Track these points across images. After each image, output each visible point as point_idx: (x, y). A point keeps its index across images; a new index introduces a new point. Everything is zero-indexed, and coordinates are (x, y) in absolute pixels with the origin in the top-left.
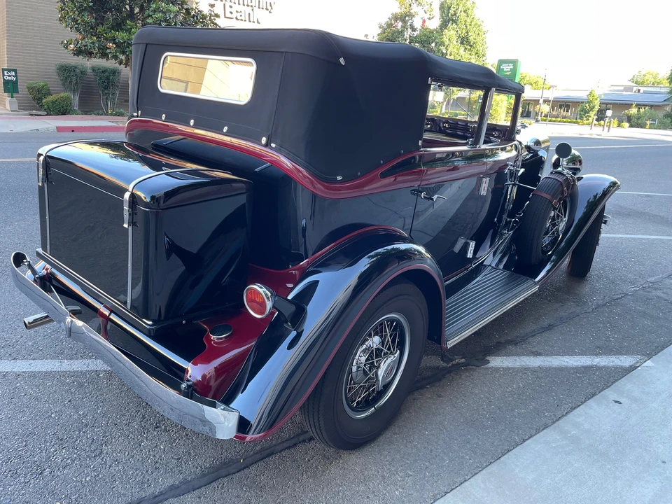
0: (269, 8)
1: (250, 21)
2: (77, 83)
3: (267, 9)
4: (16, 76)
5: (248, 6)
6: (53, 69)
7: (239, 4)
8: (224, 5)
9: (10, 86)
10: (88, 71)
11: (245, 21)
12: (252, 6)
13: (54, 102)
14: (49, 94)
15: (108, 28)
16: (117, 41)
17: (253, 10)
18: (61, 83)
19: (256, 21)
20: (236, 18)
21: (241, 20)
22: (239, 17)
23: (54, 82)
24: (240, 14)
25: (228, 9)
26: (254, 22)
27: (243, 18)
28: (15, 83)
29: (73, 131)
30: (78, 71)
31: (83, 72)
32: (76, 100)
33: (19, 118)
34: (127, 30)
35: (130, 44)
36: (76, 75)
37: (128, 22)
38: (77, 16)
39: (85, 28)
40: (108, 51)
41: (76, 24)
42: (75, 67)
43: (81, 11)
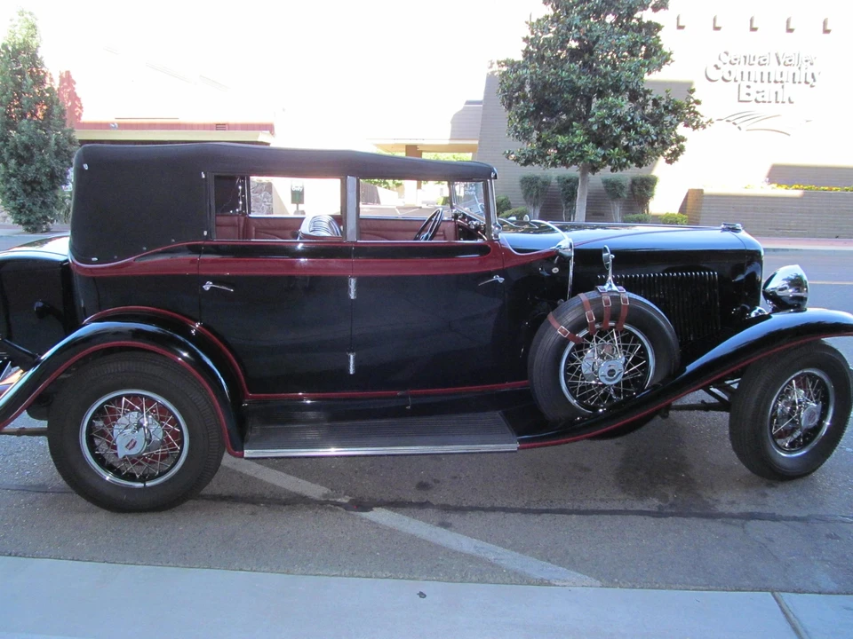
0: (810, 79)
1: (777, 102)
2: (537, 196)
3: (806, 83)
5: (776, 82)
6: (518, 183)
7: (762, 81)
8: (739, 86)
10: (553, 180)
11: (770, 102)
12: (782, 82)
14: (508, 208)
15: (553, 133)
16: (559, 146)
17: (783, 87)
18: (522, 196)
19: (787, 101)
20: (756, 101)
21: (764, 102)
22: (760, 99)
23: (516, 196)
24: (763, 94)
25: (744, 90)
26: (783, 102)
27: (766, 99)
30: (539, 182)
31: (546, 183)
32: (534, 214)
34: (573, 133)
35: (572, 149)
36: (537, 187)
37: (574, 123)
38: (518, 123)
39: (525, 135)
40: (548, 158)
41: (516, 132)
42: (538, 178)
43: (522, 118)
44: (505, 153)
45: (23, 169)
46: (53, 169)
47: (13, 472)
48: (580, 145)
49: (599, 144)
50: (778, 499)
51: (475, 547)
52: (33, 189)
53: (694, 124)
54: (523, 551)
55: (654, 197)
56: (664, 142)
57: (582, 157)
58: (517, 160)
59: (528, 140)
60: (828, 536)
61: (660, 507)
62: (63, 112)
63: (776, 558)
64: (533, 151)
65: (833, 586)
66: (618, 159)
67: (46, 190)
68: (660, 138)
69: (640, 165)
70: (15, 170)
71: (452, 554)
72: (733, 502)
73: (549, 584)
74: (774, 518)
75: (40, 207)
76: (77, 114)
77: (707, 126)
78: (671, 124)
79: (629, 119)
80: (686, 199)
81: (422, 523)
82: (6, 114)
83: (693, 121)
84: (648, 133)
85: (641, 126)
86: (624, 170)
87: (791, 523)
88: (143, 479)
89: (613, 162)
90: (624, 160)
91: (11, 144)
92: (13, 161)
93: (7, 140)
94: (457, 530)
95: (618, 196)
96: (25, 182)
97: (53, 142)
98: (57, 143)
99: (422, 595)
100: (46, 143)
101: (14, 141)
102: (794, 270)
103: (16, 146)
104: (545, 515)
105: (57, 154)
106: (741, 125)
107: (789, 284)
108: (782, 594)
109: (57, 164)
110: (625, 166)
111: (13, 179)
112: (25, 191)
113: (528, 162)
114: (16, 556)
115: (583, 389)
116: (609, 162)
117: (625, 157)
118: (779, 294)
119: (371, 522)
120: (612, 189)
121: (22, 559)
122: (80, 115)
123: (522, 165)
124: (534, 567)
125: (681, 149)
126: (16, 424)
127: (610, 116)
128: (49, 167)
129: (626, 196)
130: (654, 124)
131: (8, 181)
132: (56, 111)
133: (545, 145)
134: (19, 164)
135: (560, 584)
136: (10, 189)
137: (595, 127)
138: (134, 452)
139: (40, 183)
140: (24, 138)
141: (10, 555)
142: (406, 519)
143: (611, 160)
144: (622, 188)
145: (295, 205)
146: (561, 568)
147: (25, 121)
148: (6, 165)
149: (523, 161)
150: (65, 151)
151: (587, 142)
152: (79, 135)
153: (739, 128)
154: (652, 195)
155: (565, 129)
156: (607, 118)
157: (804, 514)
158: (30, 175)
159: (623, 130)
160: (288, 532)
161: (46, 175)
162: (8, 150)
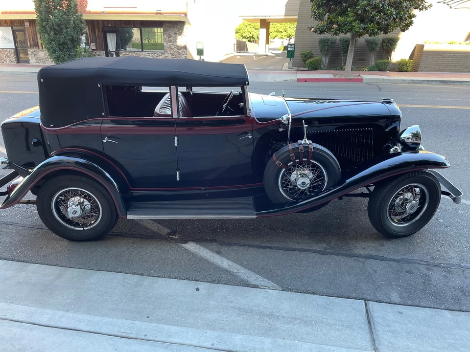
2: (328, 50)
4: (294, 48)
6: (316, 43)
9: (290, 54)
10: (337, 41)
13: (310, 63)
14: (311, 57)
15: (336, 15)
16: (339, 23)
18: (320, 50)
23: (316, 50)
28: (293, 52)
29: (306, 81)
30: (329, 42)
32: (326, 60)
33: (292, 73)
34: (348, 15)
35: (346, 25)
36: (328, 45)
37: (349, 9)
38: (316, 10)
39: (319, 17)
40: (332, 30)
41: (315, 15)
42: (329, 40)
43: (319, 6)
44: (309, 27)
45: (57, 36)
46: (73, 37)
47: (29, 218)
48: (350, 23)
49: (362, 21)
50: (389, 249)
51: (229, 265)
52: (64, 48)
53: (421, 7)
54: (250, 269)
55: (396, 49)
56: (401, 19)
57: (351, 29)
58: (315, 31)
59: (322, 20)
60: (407, 272)
61: (325, 249)
62: (76, 5)
63: (374, 282)
64: (324, 26)
65: (398, 300)
66: (373, 30)
67: (70, 48)
68: (398, 16)
69: (386, 33)
70: (53, 38)
71: (217, 268)
72: (364, 248)
73: (258, 287)
74: (383, 259)
75: (68, 57)
76: (85, 5)
77: (428, 8)
78: (406, 8)
79: (381, 5)
80: (414, 50)
81: (208, 251)
82: (47, 7)
83: (420, 5)
84: (391, 14)
85: (388, 10)
86: (376, 36)
87: (391, 262)
88: (83, 226)
89: (369, 32)
90: (376, 30)
91: (50, 23)
92: (52, 33)
93: (48, 21)
94: (223, 256)
95: (374, 49)
96: (59, 44)
97: (72, 22)
98: (74, 23)
99: (198, 289)
100: (68, 22)
101: (52, 22)
102: (415, 128)
103: (53, 24)
104: (267, 249)
105: (75, 28)
106: (452, 6)
107: (412, 136)
108: (369, 302)
109: (75, 34)
110: (376, 34)
111: (53, 43)
112: (60, 48)
113: (322, 32)
114: (23, 262)
115: (291, 189)
116: (367, 32)
117: (377, 28)
118: (407, 141)
119: (186, 249)
120: (371, 45)
121: (25, 263)
122: (86, 6)
123: (318, 33)
124: (253, 278)
125: (411, 23)
126: (25, 199)
127: (369, 5)
128: (71, 36)
129: (378, 49)
130: (396, 8)
131: (51, 43)
132: (73, 5)
133: (332, 23)
134: (56, 34)
135: (263, 287)
136: (52, 48)
137: (360, 12)
138: (76, 215)
139: (67, 45)
140: (56, 20)
141: (21, 261)
142: (202, 248)
143: (368, 31)
144: (376, 45)
145: (199, 56)
146: (265, 280)
147: (56, 11)
148: (49, 34)
149: (319, 32)
150: (79, 27)
151: (355, 21)
152: (85, 17)
153: (451, 7)
154: (394, 48)
155: (343, 13)
156: (367, 6)
157: (400, 258)
158: (62, 40)
159: (376, 12)
160: (147, 254)
161: (70, 40)
162: (49, 26)
